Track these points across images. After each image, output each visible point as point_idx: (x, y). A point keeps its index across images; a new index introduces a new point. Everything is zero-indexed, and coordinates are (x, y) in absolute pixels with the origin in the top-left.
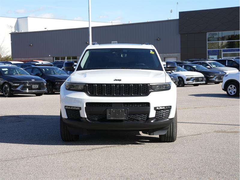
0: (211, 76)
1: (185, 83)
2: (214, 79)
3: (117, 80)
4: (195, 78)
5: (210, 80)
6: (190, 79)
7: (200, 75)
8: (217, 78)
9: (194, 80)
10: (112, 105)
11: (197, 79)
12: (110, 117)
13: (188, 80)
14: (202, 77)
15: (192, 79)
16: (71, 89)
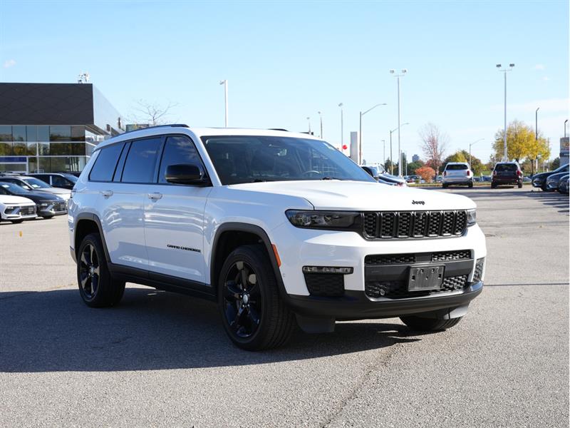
0: (43, 205)
1: (2, 217)
2: (48, 210)
3: (417, 203)
4: (22, 207)
5: (42, 211)
6: (13, 210)
7: (29, 203)
8: (54, 208)
9: (20, 211)
10: (414, 258)
11: (25, 210)
12: (414, 287)
13: (8, 211)
14: (32, 206)
15: (17, 210)
16: (306, 224)
